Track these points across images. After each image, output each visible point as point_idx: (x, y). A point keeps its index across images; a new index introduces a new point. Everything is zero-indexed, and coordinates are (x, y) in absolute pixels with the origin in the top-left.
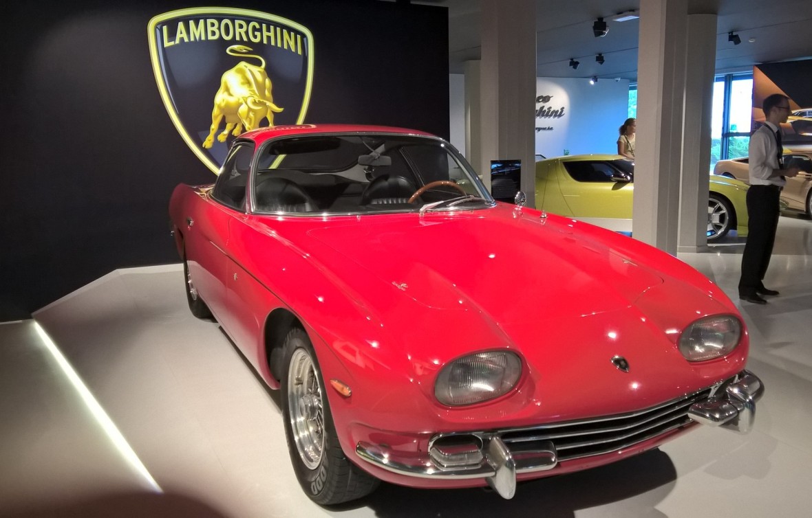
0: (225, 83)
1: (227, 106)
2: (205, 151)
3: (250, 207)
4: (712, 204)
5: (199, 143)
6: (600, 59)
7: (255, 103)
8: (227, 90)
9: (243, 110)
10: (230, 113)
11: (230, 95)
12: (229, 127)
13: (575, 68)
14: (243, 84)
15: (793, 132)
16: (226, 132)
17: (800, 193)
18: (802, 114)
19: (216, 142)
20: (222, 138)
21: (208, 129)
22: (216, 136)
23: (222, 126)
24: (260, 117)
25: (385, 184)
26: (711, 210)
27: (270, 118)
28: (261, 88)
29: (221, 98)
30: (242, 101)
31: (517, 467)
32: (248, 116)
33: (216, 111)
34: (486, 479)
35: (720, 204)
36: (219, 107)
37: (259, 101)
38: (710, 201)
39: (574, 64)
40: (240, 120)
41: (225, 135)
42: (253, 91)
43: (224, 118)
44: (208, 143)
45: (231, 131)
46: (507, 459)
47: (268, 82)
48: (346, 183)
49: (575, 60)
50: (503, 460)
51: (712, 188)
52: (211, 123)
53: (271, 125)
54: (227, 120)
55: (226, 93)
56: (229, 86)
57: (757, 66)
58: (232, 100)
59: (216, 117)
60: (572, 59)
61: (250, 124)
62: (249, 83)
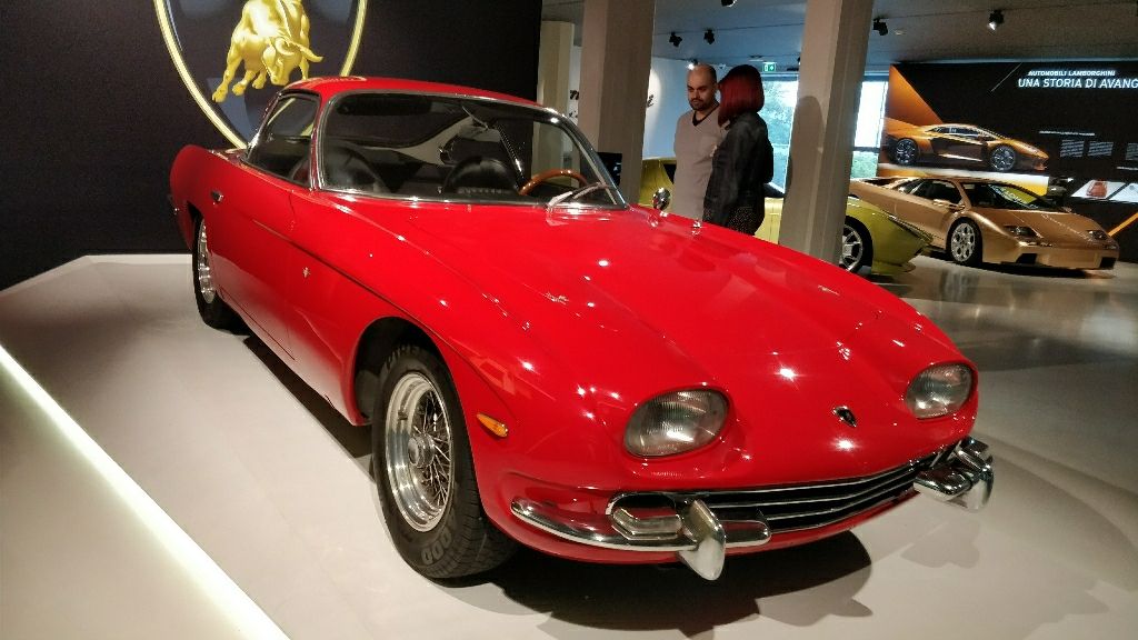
0: (248, 15)
1: (249, 45)
2: (215, 106)
3: (317, 181)
4: (846, 232)
5: (207, 94)
6: (710, 37)
7: (285, 46)
8: (250, 25)
9: (269, 54)
10: (251, 57)
11: (254, 32)
12: (248, 75)
13: (676, 44)
14: (271, 19)
15: (932, 151)
16: (244, 82)
17: (941, 228)
18: (945, 131)
19: (230, 95)
20: (239, 89)
21: (219, 75)
22: (231, 85)
23: (240, 73)
24: (291, 66)
25: (475, 168)
26: (844, 238)
27: (304, 68)
28: (295, 27)
29: (240, 36)
30: (268, 42)
31: (729, 541)
32: (274, 64)
33: (232, 53)
34: (676, 553)
35: (855, 233)
36: (238, 47)
37: (291, 44)
38: (845, 229)
39: (675, 40)
40: (264, 68)
41: (242, 86)
42: (284, 30)
43: (243, 62)
44: (219, 96)
45: (251, 82)
46: (716, 528)
47: (304, 19)
48: (416, 165)
49: (677, 35)
50: (710, 530)
51: (849, 212)
52: (225, 68)
53: (304, 78)
54: (247, 65)
55: (248, 30)
56: (252, 19)
57: (894, 65)
58: (256, 40)
59: (233, 60)
60: (673, 34)
61: (276, 75)
62: (278, 18)
